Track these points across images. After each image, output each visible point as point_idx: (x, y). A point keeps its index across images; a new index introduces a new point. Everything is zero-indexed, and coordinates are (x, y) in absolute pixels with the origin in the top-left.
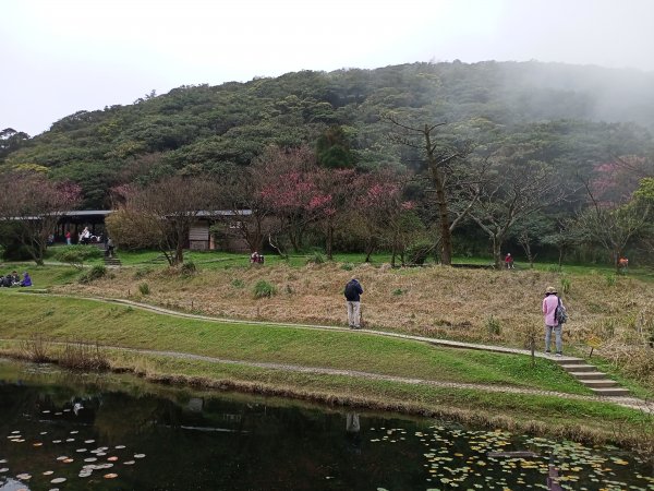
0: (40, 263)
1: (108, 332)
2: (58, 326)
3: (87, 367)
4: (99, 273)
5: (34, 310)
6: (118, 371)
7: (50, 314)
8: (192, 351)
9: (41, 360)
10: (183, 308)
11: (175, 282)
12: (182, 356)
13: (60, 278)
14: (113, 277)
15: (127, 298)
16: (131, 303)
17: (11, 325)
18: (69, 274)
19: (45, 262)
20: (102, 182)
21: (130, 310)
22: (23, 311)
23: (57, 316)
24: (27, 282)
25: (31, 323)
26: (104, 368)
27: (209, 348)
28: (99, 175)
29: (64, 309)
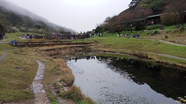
0: (143, 31)
1: (152, 48)
2: (142, 47)
3: (143, 57)
4: (156, 33)
5: (138, 43)
6: (149, 59)
7: (141, 44)
8: (172, 55)
9: (135, 55)
10: (176, 42)
11: (177, 34)
12: (167, 56)
13: (147, 34)
14: (160, 34)
15: (161, 39)
16: (161, 41)
17: (132, 47)
18: (149, 33)
19: (144, 31)
20: (161, 5)
21: (159, 43)
22: (135, 44)
23: (142, 45)
24: (139, 36)
25: (136, 46)
26: (147, 58)
27: (177, 54)
28: (161, 4)
29: (144, 43)
